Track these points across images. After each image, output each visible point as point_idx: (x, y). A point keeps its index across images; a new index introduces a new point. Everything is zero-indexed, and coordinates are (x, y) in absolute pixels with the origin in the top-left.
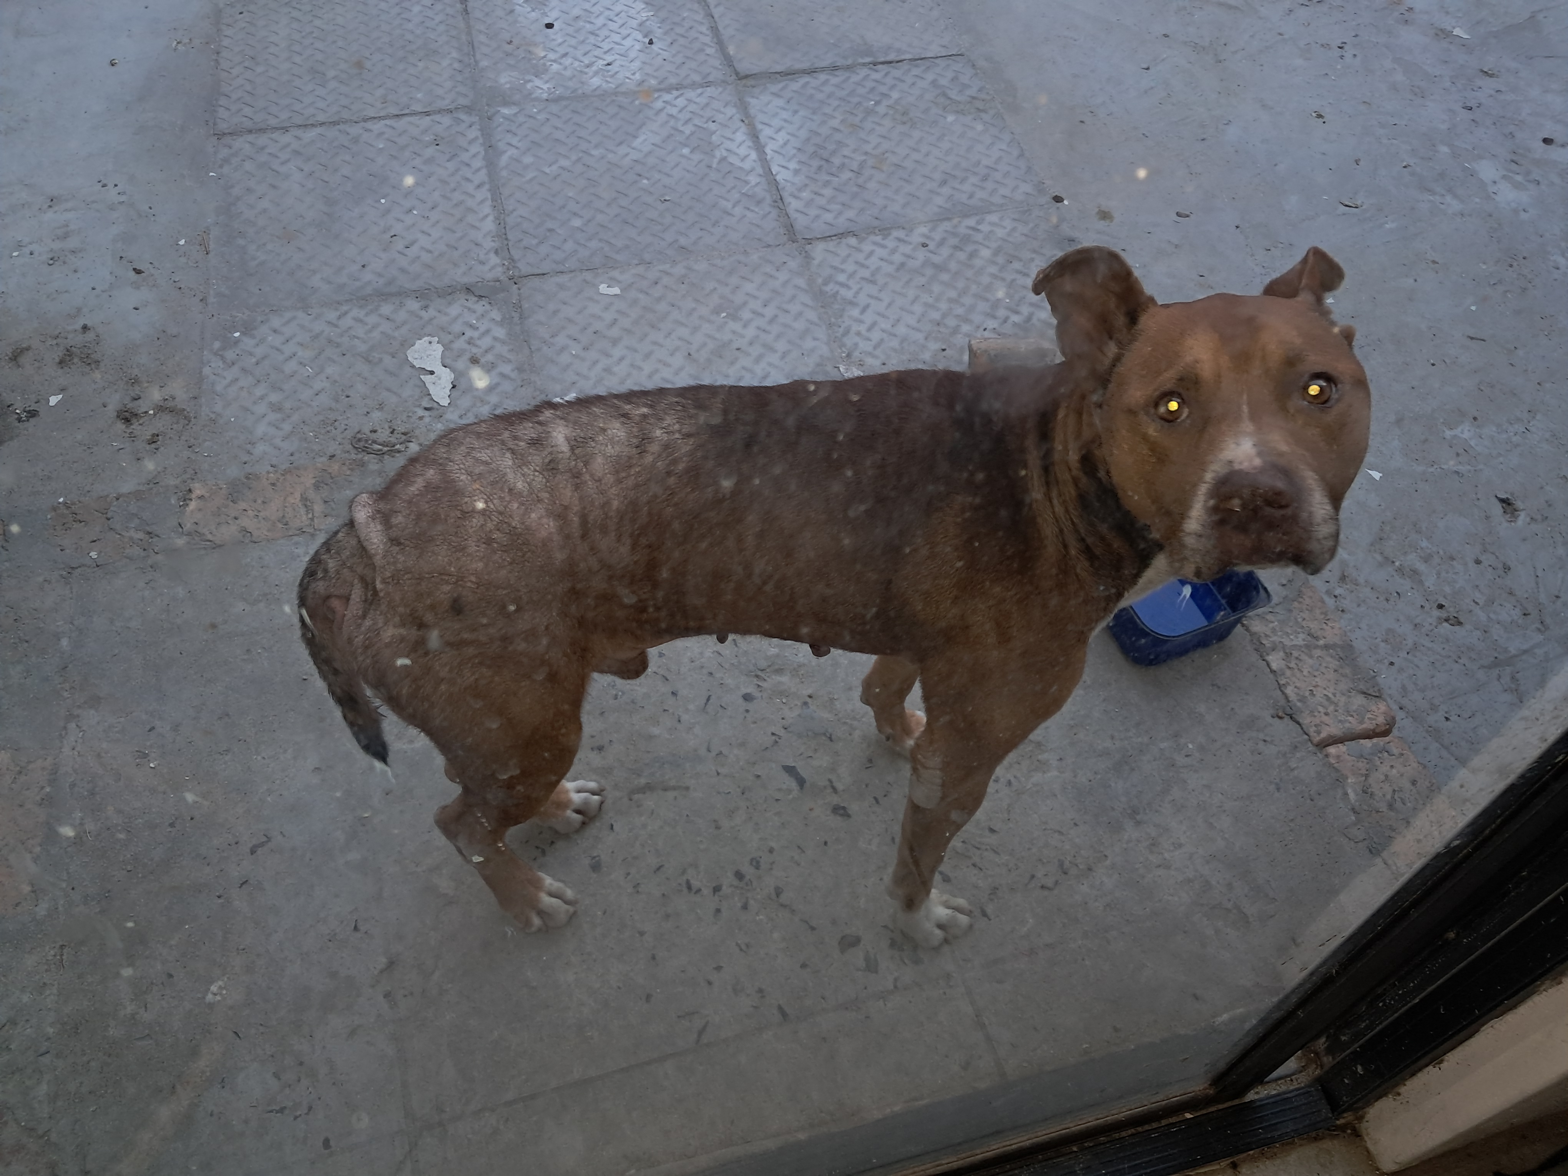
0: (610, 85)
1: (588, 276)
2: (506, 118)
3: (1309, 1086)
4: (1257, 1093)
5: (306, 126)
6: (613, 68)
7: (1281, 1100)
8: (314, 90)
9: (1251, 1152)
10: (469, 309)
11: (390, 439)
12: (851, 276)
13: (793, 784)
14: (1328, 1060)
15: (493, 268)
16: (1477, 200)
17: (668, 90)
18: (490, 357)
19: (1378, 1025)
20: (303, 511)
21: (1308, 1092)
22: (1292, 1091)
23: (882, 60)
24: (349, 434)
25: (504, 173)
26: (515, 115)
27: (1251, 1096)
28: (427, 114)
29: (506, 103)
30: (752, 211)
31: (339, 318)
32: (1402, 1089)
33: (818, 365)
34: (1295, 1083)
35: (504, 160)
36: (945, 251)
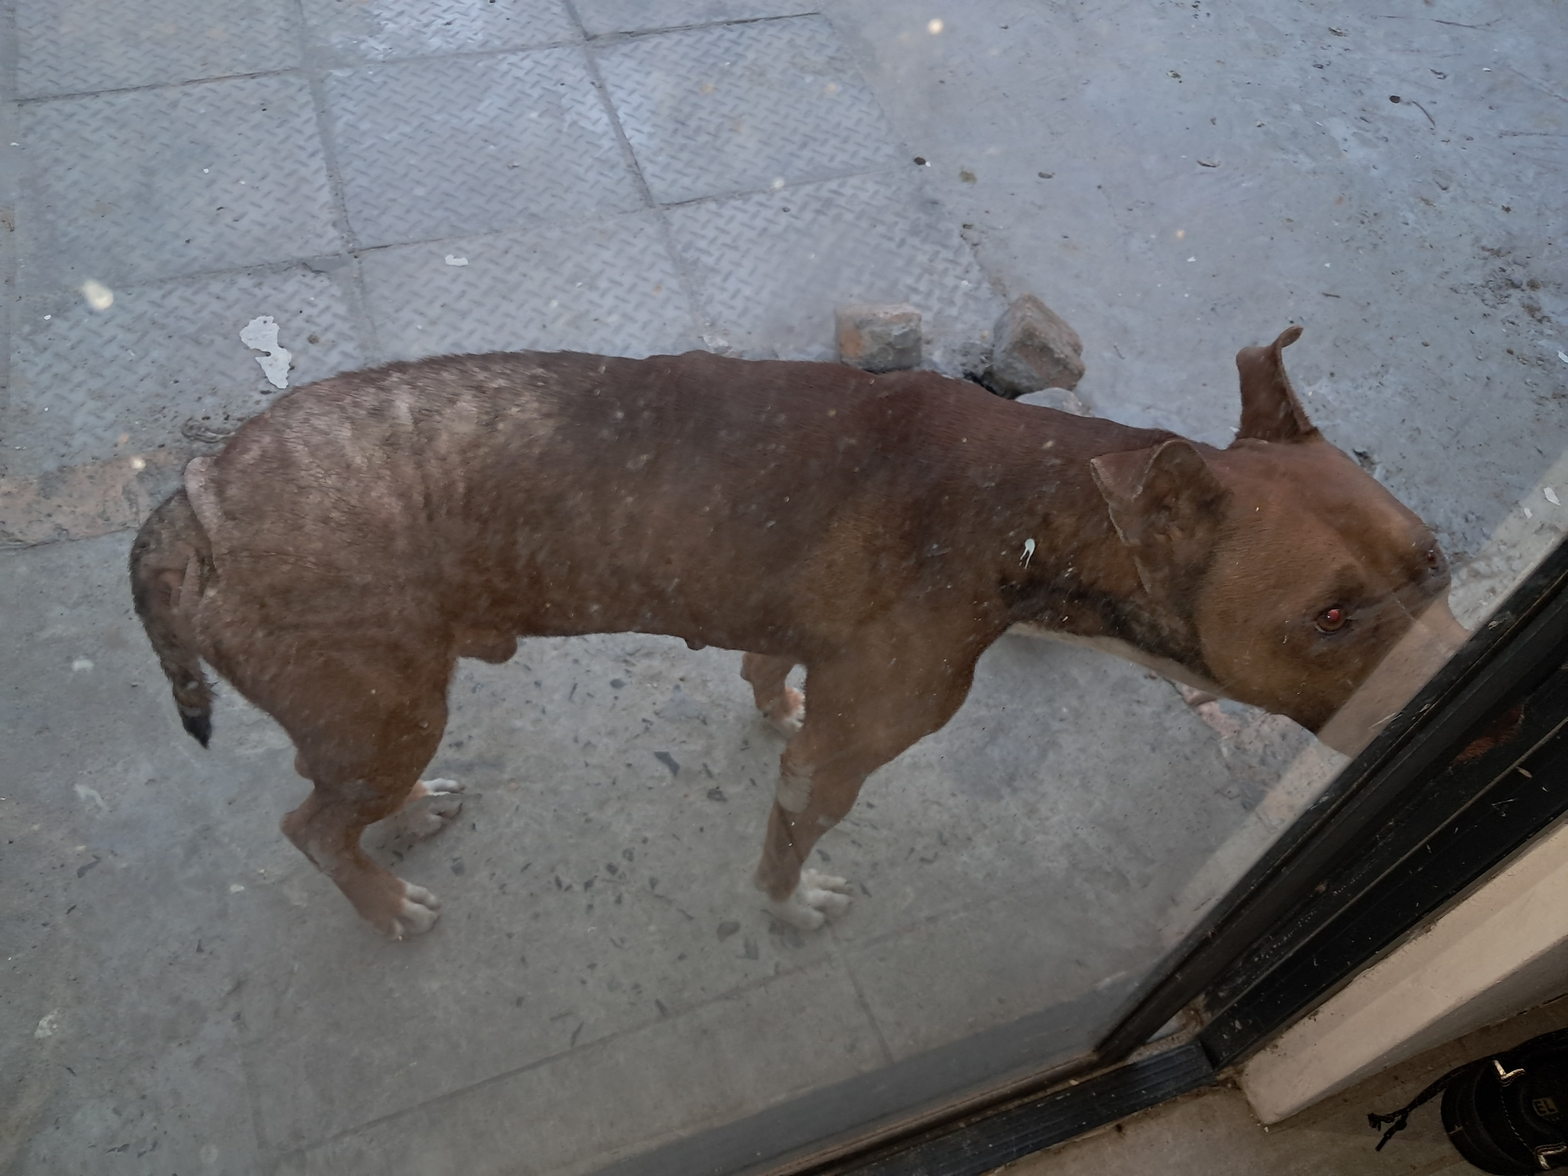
0: (452, 46)
1: (433, 247)
2: (338, 80)
3: (1189, 1044)
4: (1140, 1054)
5: (118, 90)
6: (455, 27)
7: (1164, 1059)
8: (126, 52)
9: (1136, 1114)
10: (307, 285)
11: (226, 425)
12: (713, 241)
13: (666, 771)
14: (1208, 1017)
15: (331, 241)
16: (1330, 158)
17: (514, 51)
18: (330, 336)
19: (1254, 980)
20: (126, 504)
21: (1189, 1049)
22: (1174, 1050)
23: (736, 19)
24: (180, 421)
25: (340, 141)
26: (349, 77)
27: (1134, 1058)
28: (252, 76)
29: (340, 65)
30: (607, 176)
31: (164, 297)
32: (1280, 1042)
33: (681, 335)
34: (1176, 1041)
35: (340, 126)
36: (808, 215)
